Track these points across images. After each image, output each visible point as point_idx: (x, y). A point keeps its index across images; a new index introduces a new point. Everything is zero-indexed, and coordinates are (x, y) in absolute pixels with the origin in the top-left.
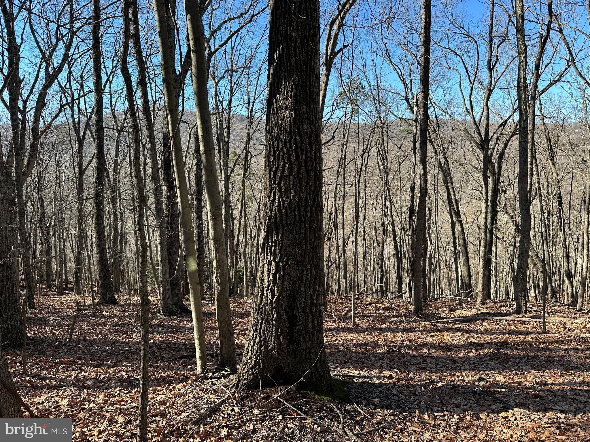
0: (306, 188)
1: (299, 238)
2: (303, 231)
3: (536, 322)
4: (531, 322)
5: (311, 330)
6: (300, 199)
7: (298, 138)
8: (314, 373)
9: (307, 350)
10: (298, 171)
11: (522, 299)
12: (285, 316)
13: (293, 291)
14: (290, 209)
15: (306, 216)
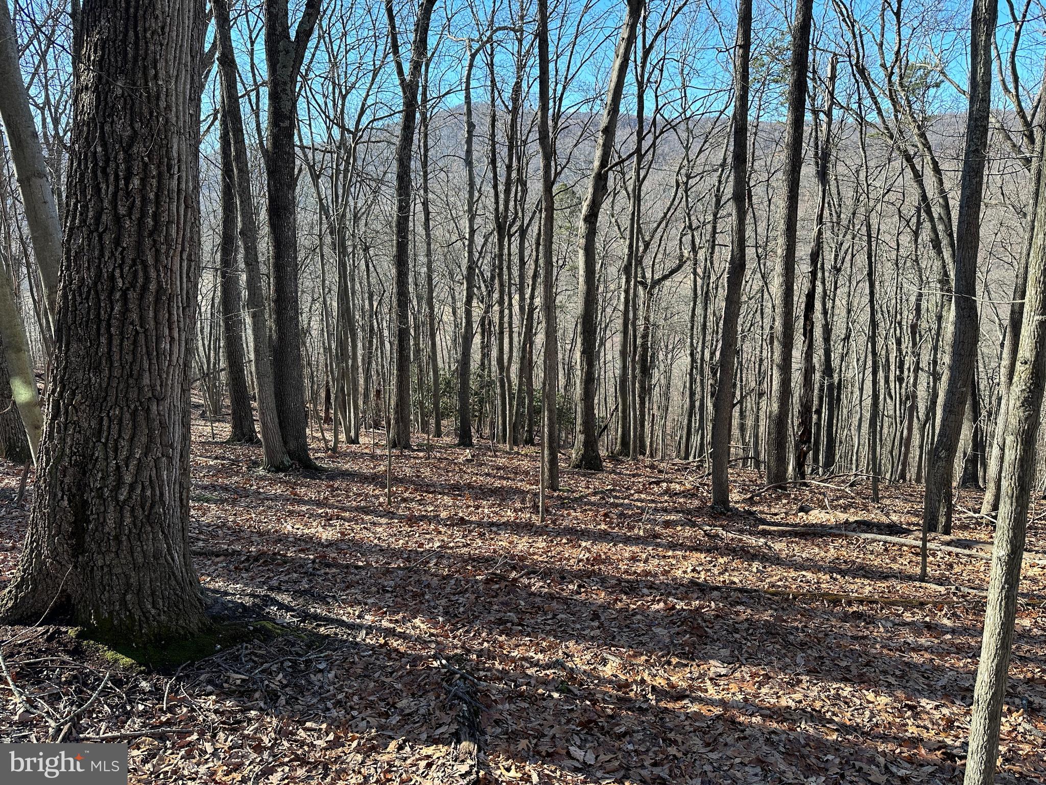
0: (112, 254)
1: (97, 353)
2: (103, 340)
3: (950, 554)
4: (939, 553)
5: (113, 533)
6: (99, 276)
7: (99, 149)
8: (117, 612)
9: (106, 570)
10: (98, 218)
11: (939, 502)
12: (66, 503)
13: (84, 457)
14: (81, 295)
15: (112, 309)
